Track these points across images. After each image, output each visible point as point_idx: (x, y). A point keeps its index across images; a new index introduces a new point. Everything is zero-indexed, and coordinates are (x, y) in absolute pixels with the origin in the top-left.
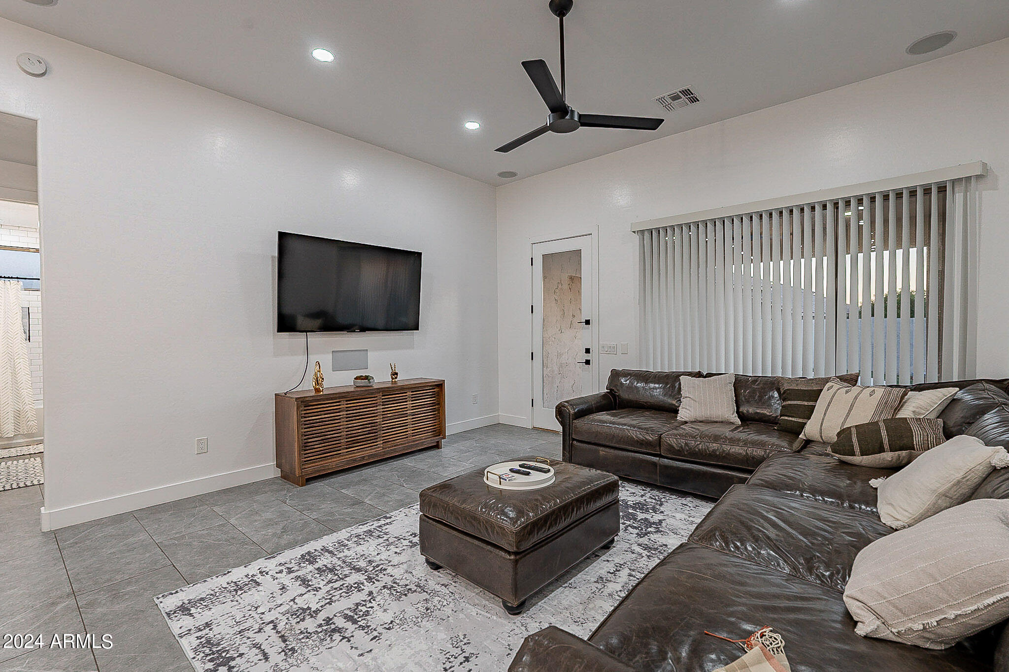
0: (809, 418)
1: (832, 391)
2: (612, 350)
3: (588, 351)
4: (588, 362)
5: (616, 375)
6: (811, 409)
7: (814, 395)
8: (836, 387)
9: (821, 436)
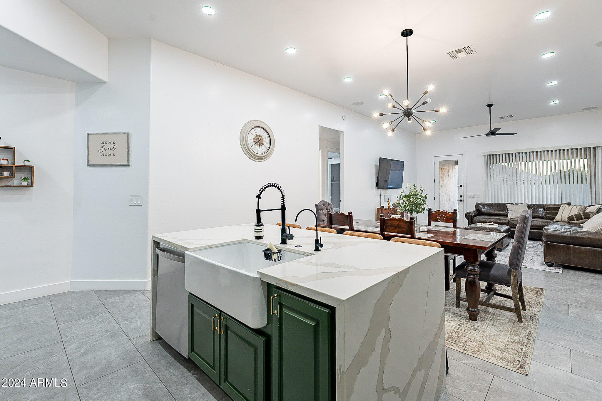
0: (557, 215)
1: (564, 207)
2: (473, 196)
3: (461, 196)
4: (461, 201)
5: (477, 205)
6: (557, 213)
7: (558, 209)
8: (565, 206)
9: (561, 220)
